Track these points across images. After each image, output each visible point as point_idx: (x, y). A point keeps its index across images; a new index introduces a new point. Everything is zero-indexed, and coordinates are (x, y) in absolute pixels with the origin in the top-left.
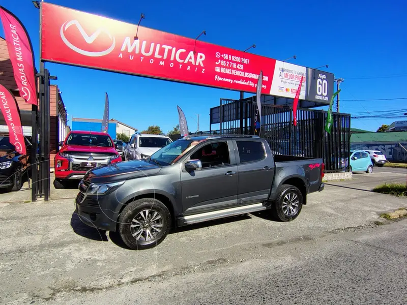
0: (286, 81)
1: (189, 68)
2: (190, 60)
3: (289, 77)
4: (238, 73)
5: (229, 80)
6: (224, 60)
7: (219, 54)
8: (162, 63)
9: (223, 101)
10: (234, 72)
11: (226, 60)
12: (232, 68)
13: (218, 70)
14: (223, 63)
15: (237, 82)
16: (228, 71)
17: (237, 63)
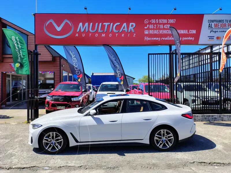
0: (216, 30)
1: (123, 35)
2: (124, 30)
3: (220, 26)
4: (165, 32)
5: (157, 39)
6: (152, 24)
7: (147, 21)
8: (103, 35)
9: (150, 56)
10: (161, 32)
11: (154, 24)
12: (160, 29)
13: (146, 32)
14: (151, 26)
15: (164, 39)
16: (156, 32)
17: (164, 24)
